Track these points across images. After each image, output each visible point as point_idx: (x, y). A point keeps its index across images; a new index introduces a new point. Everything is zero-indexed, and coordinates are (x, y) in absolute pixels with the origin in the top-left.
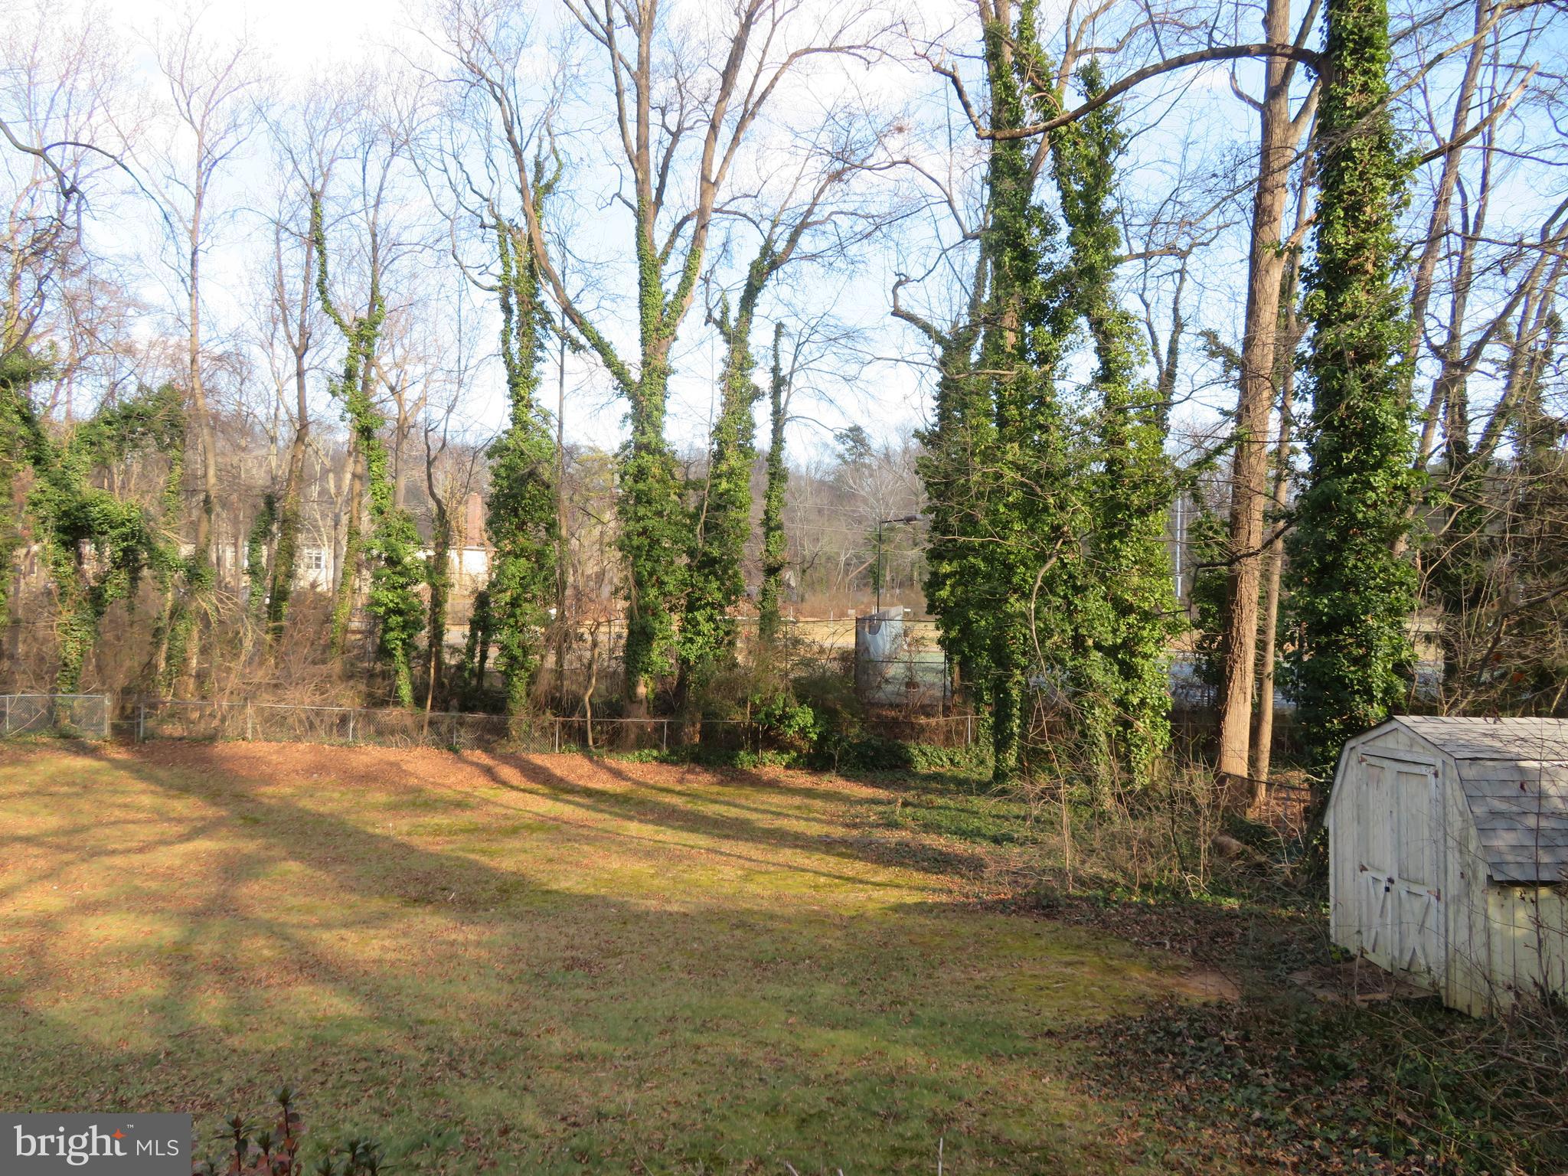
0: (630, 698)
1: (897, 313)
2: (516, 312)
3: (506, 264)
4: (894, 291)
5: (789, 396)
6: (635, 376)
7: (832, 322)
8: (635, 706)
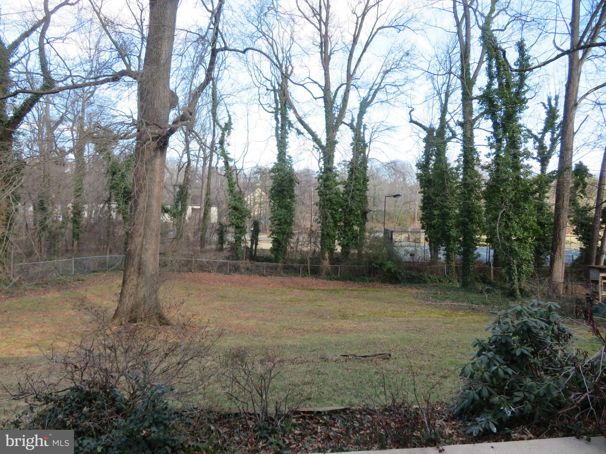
0: (323, 258)
1: (412, 121)
2: (280, 121)
3: (277, 104)
4: (410, 113)
5: (369, 151)
6: (324, 143)
7: (384, 124)
8: (325, 261)
